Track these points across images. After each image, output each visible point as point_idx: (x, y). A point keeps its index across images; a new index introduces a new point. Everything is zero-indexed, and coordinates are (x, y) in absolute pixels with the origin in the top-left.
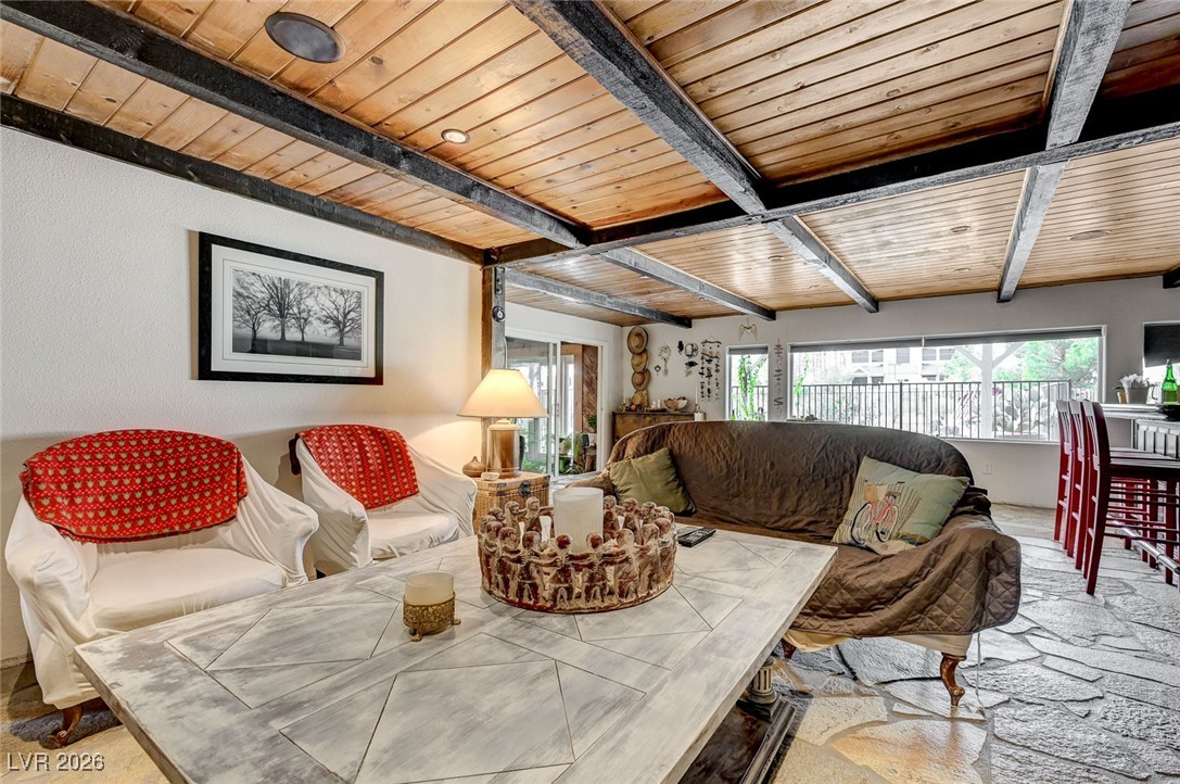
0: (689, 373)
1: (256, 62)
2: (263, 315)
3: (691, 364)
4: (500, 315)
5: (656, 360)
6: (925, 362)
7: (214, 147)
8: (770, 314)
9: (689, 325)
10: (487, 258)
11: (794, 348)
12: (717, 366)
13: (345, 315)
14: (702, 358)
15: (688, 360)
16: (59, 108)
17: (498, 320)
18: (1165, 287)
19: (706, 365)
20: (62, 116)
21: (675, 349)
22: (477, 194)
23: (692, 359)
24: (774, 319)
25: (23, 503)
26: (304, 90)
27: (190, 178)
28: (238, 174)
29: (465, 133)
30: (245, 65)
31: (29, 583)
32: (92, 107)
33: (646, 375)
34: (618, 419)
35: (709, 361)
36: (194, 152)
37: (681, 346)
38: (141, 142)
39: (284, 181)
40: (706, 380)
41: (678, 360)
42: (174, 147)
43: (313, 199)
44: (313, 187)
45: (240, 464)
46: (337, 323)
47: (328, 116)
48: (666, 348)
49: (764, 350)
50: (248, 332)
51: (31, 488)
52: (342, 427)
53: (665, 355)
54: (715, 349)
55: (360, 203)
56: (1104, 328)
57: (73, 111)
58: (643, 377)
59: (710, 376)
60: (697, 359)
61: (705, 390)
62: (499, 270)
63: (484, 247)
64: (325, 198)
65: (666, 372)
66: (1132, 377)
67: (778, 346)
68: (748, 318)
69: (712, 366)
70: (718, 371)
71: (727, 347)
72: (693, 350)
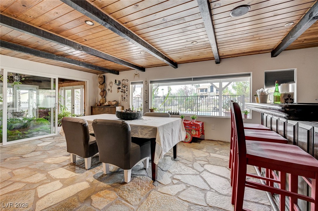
0: (118, 92)
3: (119, 88)
5: (108, 87)
6: (217, 92)
8: (142, 69)
9: (118, 74)
11: (151, 82)
12: (127, 89)
14: (122, 86)
18: (271, 57)
19: (123, 88)
21: (114, 83)
23: (119, 86)
24: (144, 71)
33: (105, 92)
34: (93, 109)
35: (124, 87)
37: (116, 82)
40: (123, 94)
41: (115, 87)
48: (111, 83)
49: (141, 83)
53: (111, 85)
54: (126, 83)
56: (251, 73)
58: (104, 93)
59: (125, 92)
60: (120, 86)
61: (123, 98)
65: (111, 91)
66: (261, 90)
67: (146, 81)
68: (137, 71)
69: (125, 89)
70: (127, 91)
71: (130, 82)
72: (119, 83)
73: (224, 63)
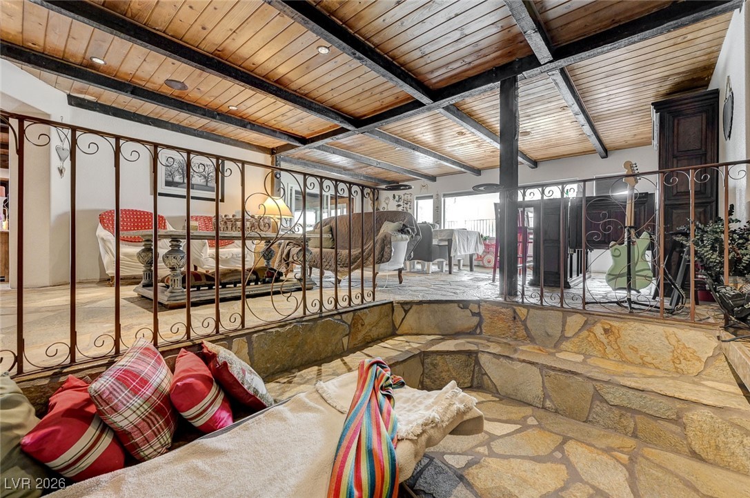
0: (397, 209)
1: (164, 91)
2: (176, 173)
3: (399, 206)
4: (278, 176)
5: (383, 204)
7: (158, 114)
8: (433, 178)
10: (272, 152)
11: (445, 195)
12: (410, 206)
13: (208, 175)
14: (403, 203)
15: (397, 204)
16: (109, 104)
17: (278, 178)
19: (405, 206)
20: (110, 107)
21: (391, 198)
22: (249, 126)
23: (399, 203)
24: (435, 181)
25: (100, 224)
26: (180, 97)
27: (150, 125)
28: (167, 122)
29: (236, 107)
30: (161, 92)
31: (103, 239)
32: (119, 104)
35: (407, 204)
36: (151, 116)
37: (394, 197)
38: (134, 113)
39: (183, 124)
41: (393, 204)
42: (145, 114)
43: (195, 130)
44: (194, 126)
45: (165, 222)
46: (205, 177)
47: (189, 104)
48: (388, 199)
49: (431, 197)
50: (170, 179)
51: (102, 220)
52: (206, 217)
53: (387, 201)
54: (409, 198)
55: (213, 131)
57: (113, 105)
60: (401, 203)
62: (278, 157)
63: (271, 147)
64: (200, 130)
65: (387, 210)
67: (437, 195)
68: (424, 181)
69: (408, 206)
70: (410, 208)
71: (415, 197)
72: (400, 198)
73: (541, 167)
